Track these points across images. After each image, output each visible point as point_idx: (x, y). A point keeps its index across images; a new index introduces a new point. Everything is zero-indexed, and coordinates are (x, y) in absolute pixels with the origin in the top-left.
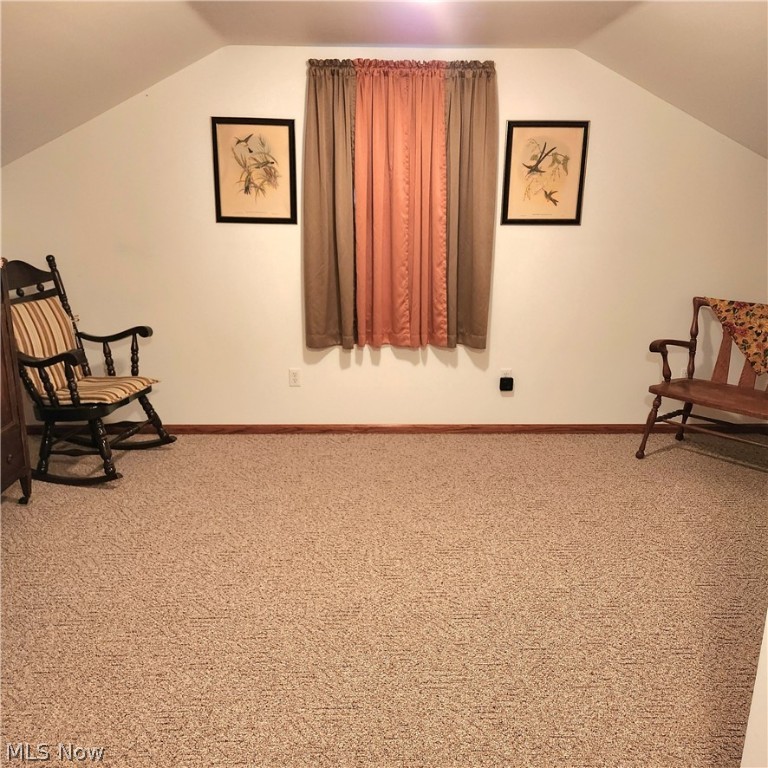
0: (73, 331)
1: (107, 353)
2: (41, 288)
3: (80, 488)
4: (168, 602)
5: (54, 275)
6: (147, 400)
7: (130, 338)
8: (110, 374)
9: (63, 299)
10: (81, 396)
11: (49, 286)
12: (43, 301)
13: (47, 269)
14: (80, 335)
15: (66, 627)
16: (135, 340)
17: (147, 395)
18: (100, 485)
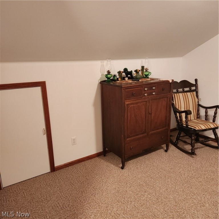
0: (197, 103)
1: (206, 112)
2: (190, 89)
3: (183, 153)
4: (183, 208)
5: (196, 85)
6: (216, 131)
7: (215, 109)
8: (206, 120)
9: (197, 93)
10: (189, 124)
11: (194, 88)
12: (189, 93)
13: (194, 83)
14: (199, 105)
15: (150, 196)
16: (216, 110)
17: (216, 130)
18: (189, 155)
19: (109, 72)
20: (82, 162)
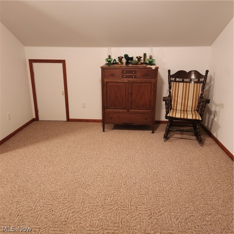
2: (198, 80)
5: (205, 77)
9: (204, 85)
11: (202, 80)
19: (110, 57)
20: (88, 122)
